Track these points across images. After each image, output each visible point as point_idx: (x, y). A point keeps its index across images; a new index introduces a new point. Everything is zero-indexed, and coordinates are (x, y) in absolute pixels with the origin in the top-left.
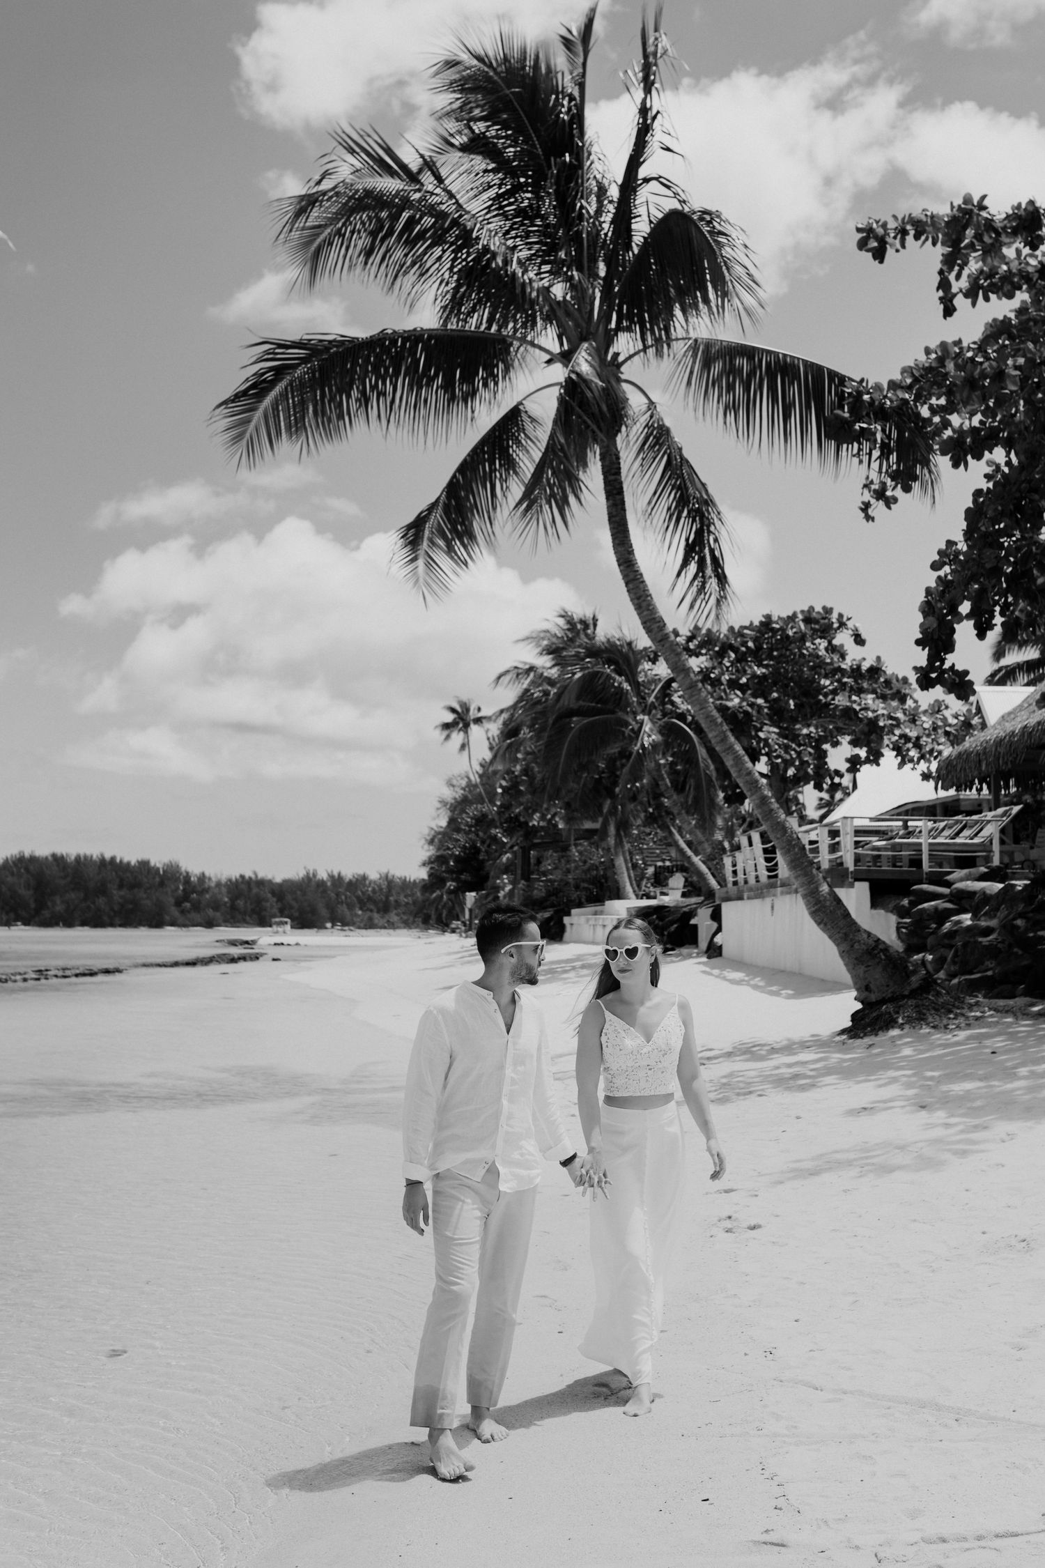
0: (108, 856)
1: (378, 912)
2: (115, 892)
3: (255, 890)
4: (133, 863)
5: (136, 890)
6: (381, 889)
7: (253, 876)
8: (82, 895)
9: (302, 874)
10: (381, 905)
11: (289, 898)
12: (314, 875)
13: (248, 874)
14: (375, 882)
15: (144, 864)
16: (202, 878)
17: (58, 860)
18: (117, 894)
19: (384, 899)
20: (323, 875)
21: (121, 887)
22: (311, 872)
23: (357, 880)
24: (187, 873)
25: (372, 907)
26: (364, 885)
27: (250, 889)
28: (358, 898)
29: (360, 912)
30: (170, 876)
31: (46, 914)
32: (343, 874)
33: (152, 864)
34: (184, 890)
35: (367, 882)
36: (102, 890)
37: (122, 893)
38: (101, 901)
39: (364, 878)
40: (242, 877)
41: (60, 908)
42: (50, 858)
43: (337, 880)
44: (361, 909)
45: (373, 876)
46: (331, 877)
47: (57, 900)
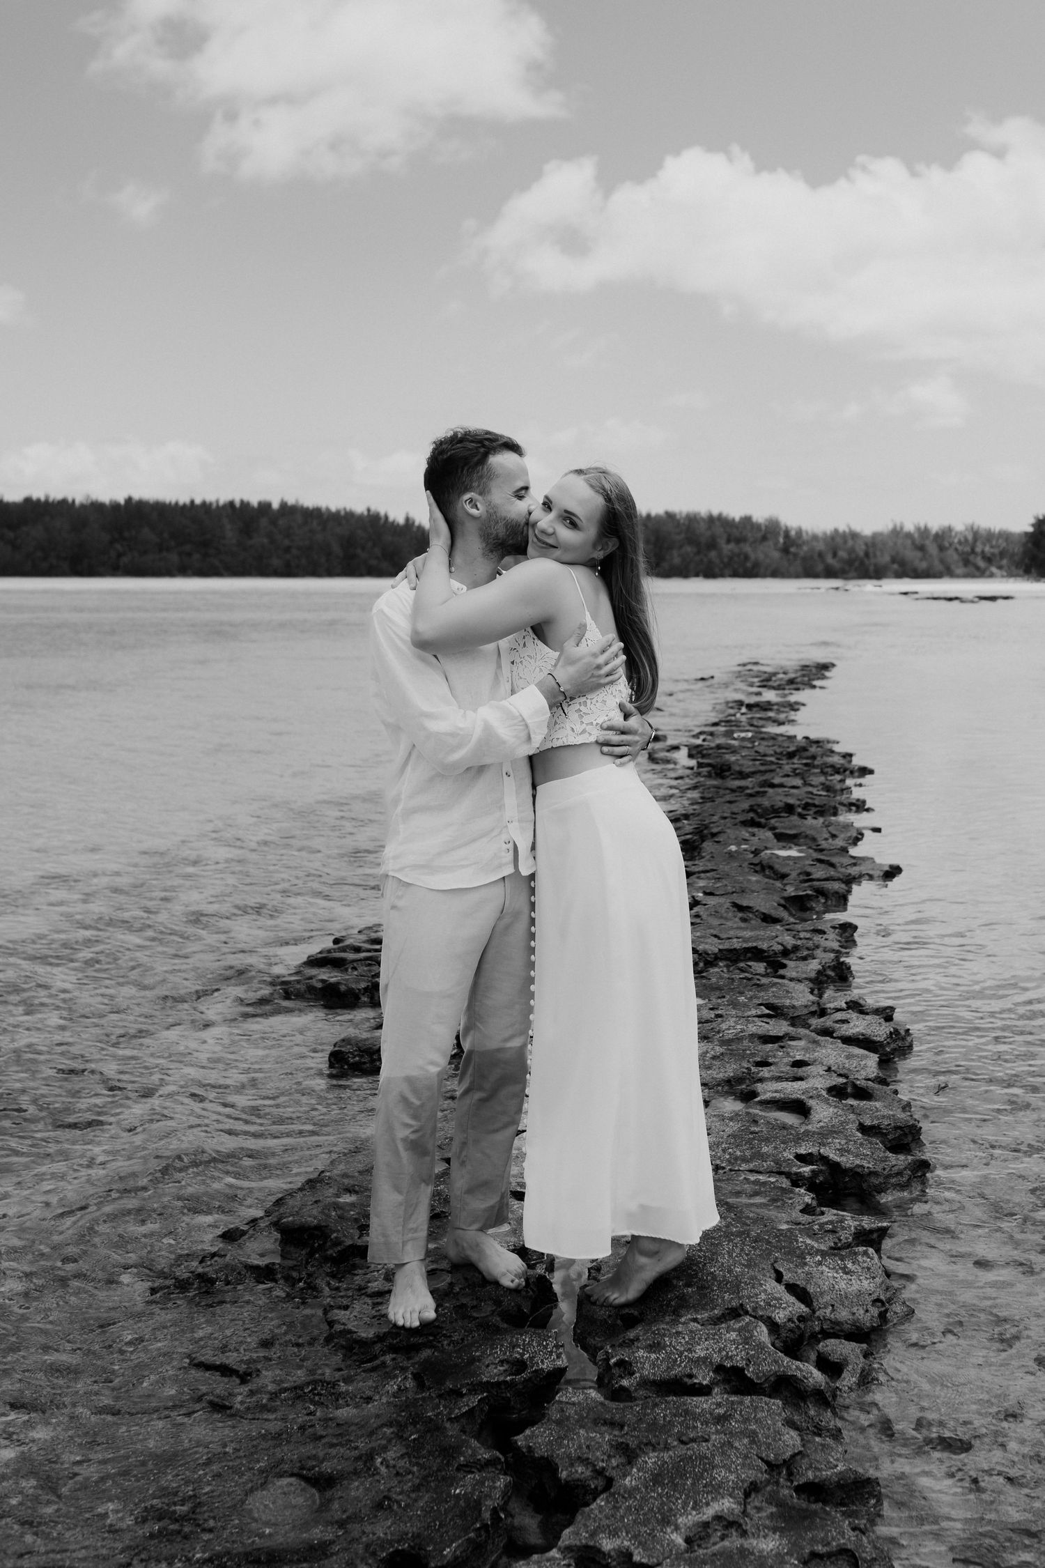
0: (715, 512)
2: (724, 546)
3: (850, 543)
4: (737, 519)
5: (742, 545)
6: (966, 540)
7: (847, 530)
8: (695, 550)
9: (890, 527)
10: (967, 555)
11: (881, 548)
12: (902, 528)
13: (842, 528)
14: (961, 533)
15: (747, 520)
16: (799, 532)
17: (670, 516)
18: (727, 548)
19: (970, 549)
20: (909, 527)
21: (728, 541)
22: (898, 525)
23: (944, 532)
24: (786, 527)
26: (950, 536)
27: (845, 542)
28: (944, 549)
30: (769, 532)
31: (665, 565)
32: (930, 525)
33: (754, 519)
34: (785, 543)
35: (953, 534)
36: (712, 545)
37: (732, 546)
38: (713, 554)
39: (950, 529)
40: (836, 531)
41: (677, 561)
43: (924, 532)
45: (959, 526)
46: (918, 529)
47: (675, 553)
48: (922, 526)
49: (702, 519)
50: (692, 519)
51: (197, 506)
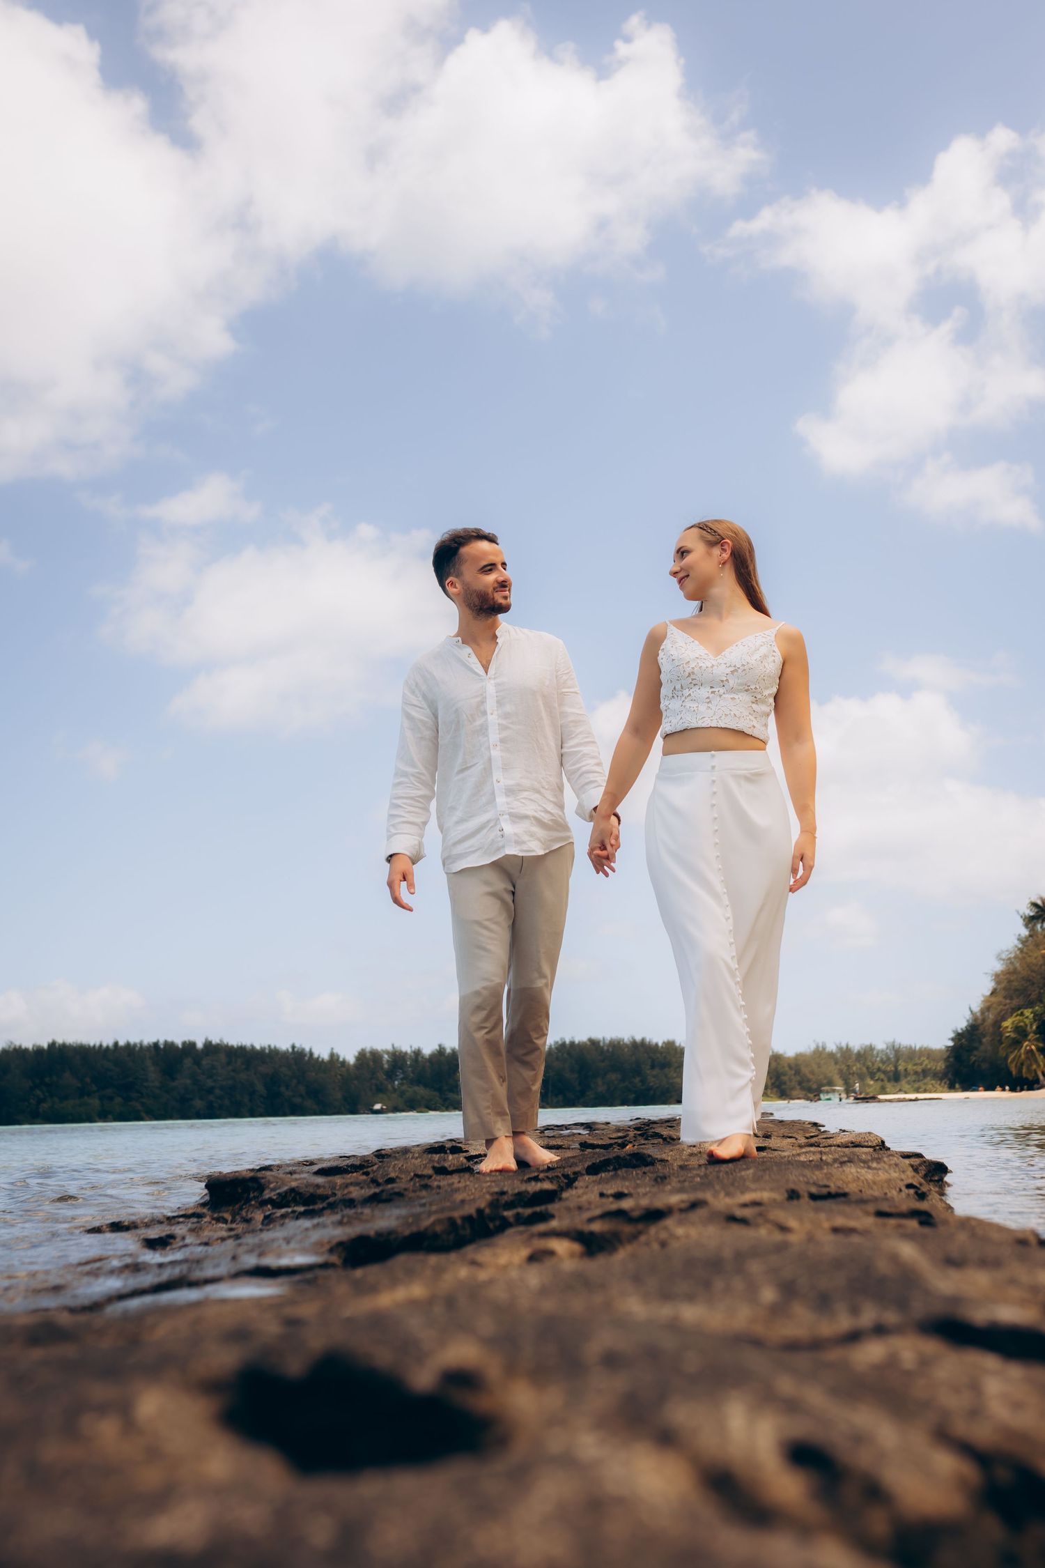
0: (638, 1038)
1: (889, 1080)
2: (648, 1072)
4: (660, 1044)
5: (666, 1070)
6: (889, 1059)
8: (619, 1076)
9: (813, 1047)
10: (891, 1074)
11: (805, 1070)
12: (824, 1049)
14: (882, 1051)
17: (594, 1043)
19: (893, 1069)
20: (831, 1047)
21: (653, 1067)
22: (820, 1045)
23: (865, 1051)
25: (882, 1076)
26: (872, 1056)
28: (868, 1068)
29: (872, 1082)
31: (590, 1094)
32: (851, 1045)
35: (875, 1052)
36: (637, 1070)
38: (638, 1081)
39: (871, 1048)
41: (601, 1088)
42: (588, 1043)
43: (846, 1052)
44: (872, 1078)
45: (880, 1045)
46: (840, 1049)
47: (599, 1081)
48: (844, 1045)
49: (626, 1045)
50: (616, 1046)
51: (121, 1047)
